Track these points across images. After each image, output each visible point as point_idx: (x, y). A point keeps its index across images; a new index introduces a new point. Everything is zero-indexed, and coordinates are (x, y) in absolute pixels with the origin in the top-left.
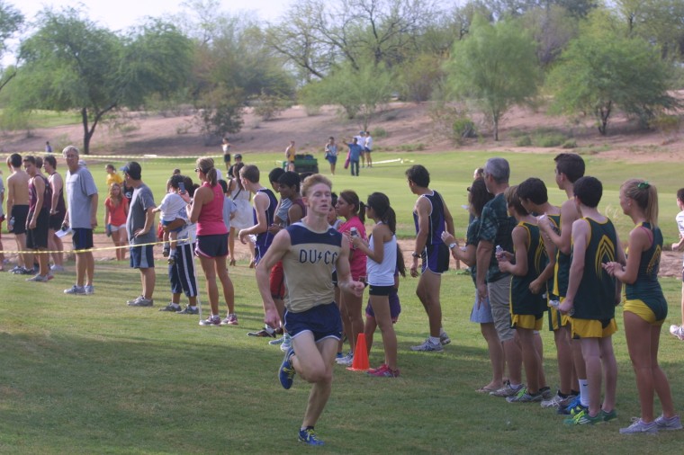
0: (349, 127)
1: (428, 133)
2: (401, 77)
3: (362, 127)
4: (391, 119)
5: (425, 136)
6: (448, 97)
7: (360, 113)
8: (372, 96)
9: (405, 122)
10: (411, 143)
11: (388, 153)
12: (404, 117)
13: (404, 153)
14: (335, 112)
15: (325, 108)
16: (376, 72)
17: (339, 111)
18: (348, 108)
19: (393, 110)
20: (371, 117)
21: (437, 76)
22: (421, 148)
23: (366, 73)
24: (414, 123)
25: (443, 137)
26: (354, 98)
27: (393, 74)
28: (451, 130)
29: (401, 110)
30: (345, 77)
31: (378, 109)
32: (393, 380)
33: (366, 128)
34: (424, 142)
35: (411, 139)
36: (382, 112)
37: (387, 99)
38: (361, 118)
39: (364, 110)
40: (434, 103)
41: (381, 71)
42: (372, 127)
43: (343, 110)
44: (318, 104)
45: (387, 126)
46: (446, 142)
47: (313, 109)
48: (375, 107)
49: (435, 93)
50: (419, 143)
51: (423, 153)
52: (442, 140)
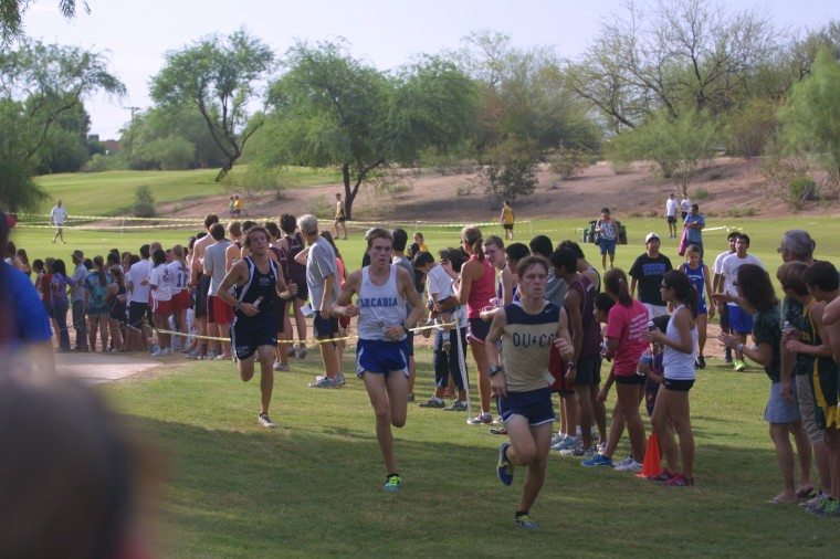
0: (666, 188)
1: (759, 195)
2: (728, 127)
3: (681, 188)
4: (715, 178)
5: (756, 199)
6: (784, 151)
7: (677, 171)
8: (693, 150)
9: (732, 181)
10: (740, 207)
11: (712, 219)
12: (731, 176)
13: (731, 219)
14: (648, 169)
15: (636, 164)
16: (698, 122)
17: (653, 168)
18: (663, 164)
19: (718, 167)
20: (692, 176)
21: (772, 126)
22: (751, 214)
23: (685, 123)
24: (743, 183)
25: (778, 199)
26: (669, 153)
27: (718, 123)
28: (787, 191)
29: (727, 167)
30: (661, 127)
31: (699, 166)
32: (687, 489)
33: (685, 189)
34: (755, 207)
35: (739, 202)
36: (705, 169)
37: (710, 154)
38: (679, 176)
39: (683, 166)
40: (767, 158)
41: (705, 120)
42: (693, 188)
43: (658, 167)
44: (629, 159)
45: (710, 187)
46: (781, 206)
47: (622, 166)
48: (696, 164)
49: (769, 146)
50: (749, 207)
51: (753, 219)
52: (777, 204)
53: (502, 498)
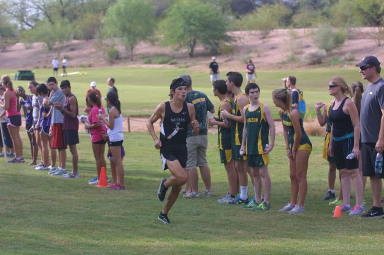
0: (49, 55)
1: (94, 57)
2: (78, 27)
3: (57, 54)
4: (72, 50)
5: (93, 59)
6: (105, 37)
7: (55, 47)
8: (62, 37)
9: (80, 51)
10: (85, 63)
11: (72, 69)
12: (79, 49)
13: (81, 69)
14: (41, 46)
15: (36, 44)
16: (63, 24)
17: (43, 46)
18: (49, 45)
19: (73, 45)
20: (62, 49)
21: (98, 25)
22: (90, 66)
23: (58, 25)
24: (85, 52)
25: (102, 59)
26: (51, 39)
27: (73, 25)
28: (107, 56)
29: (77, 45)
30: (47, 27)
31: (65, 44)
33: (59, 55)
34: (92, 63)
35: (84, 61)
36: (67, 46)
37: (68, 39)
38: (56, 50)
39: (57, 45)
40: (96, 41)
41: (66, 24)
42: (62, 54)
43: (46, 45)
44: (32, 42)
45: (70, 54)
46: (103, 62)
47: (28, 45)
48: (64, 43)
49: (97, 35)
50: (89, 63)
51: (91, 68)
52: (102, 61)
53: (42, 198)
